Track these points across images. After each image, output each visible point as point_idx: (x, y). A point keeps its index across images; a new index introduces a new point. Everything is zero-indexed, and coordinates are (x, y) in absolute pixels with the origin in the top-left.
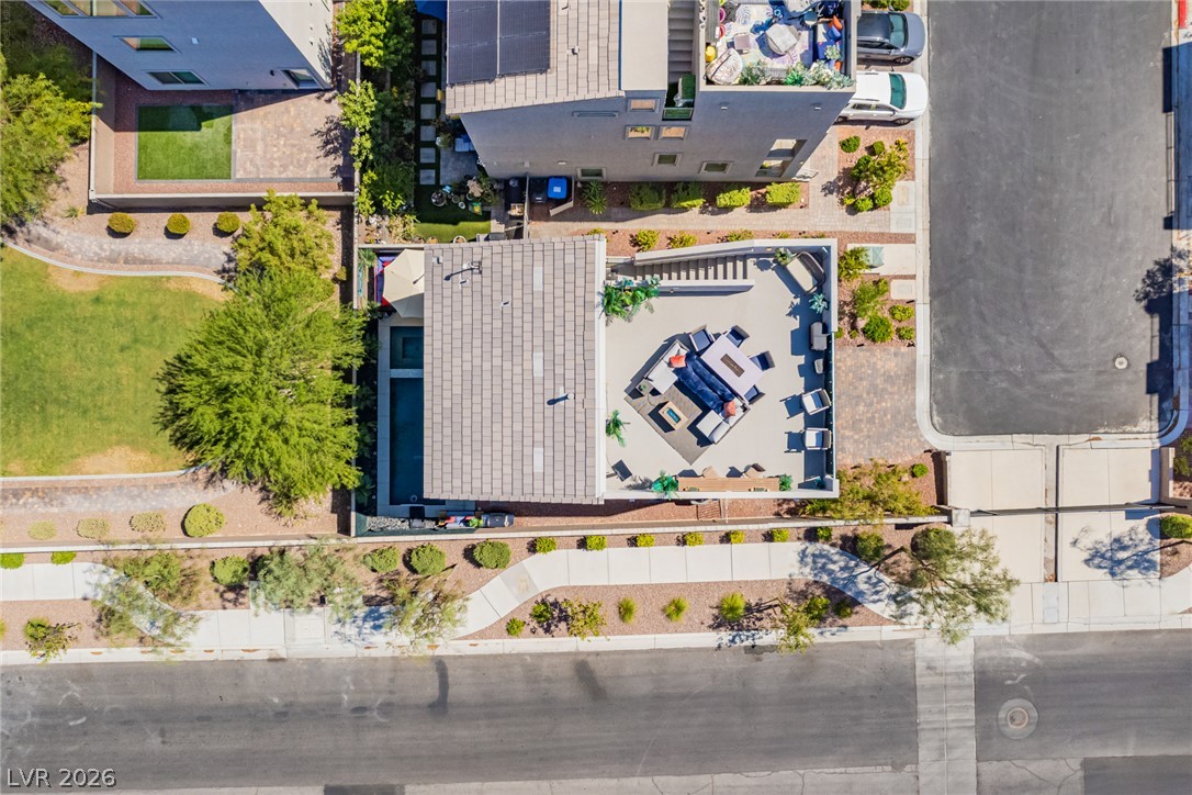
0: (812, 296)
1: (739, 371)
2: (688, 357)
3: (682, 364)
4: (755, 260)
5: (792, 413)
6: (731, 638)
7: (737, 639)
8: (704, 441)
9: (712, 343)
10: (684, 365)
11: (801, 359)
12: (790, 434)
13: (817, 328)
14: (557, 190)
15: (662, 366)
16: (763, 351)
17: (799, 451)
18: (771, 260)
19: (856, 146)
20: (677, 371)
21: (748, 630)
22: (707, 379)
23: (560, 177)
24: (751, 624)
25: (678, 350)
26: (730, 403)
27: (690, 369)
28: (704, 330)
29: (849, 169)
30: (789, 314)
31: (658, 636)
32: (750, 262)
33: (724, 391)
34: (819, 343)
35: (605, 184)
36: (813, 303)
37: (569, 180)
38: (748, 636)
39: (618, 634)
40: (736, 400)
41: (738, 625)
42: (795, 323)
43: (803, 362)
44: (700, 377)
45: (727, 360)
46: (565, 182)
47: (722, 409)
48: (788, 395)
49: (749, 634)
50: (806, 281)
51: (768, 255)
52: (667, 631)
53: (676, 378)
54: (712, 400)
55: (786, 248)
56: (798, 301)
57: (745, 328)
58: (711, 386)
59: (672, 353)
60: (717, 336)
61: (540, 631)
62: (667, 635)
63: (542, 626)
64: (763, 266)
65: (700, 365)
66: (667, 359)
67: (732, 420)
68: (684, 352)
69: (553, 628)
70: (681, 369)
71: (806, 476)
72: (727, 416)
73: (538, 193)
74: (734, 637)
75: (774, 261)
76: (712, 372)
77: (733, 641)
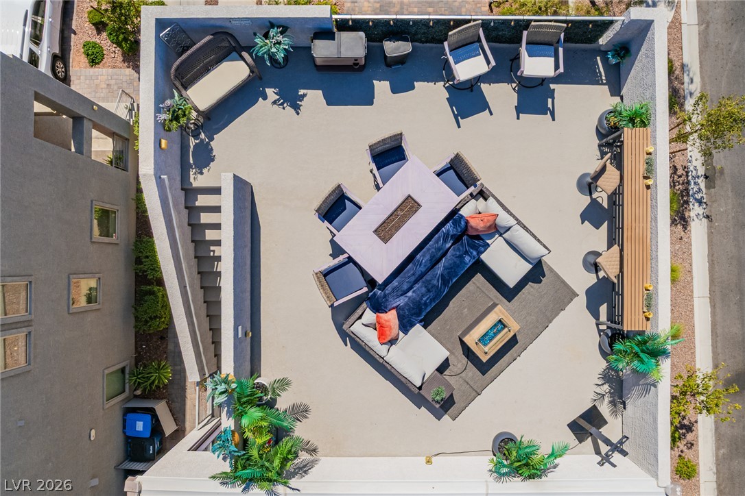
0: (258, 60)
1: (409, 206)
2: (378, 307)
3: (391, 317)
4: (192, 172)
5: (481, 105)
6: (697, 204)
7: (698, 196)
8: (537, 272)
9: (350, 260)
10: (394, 312)
11: (382, 87)
12: (520, 110)
13: (322, 50)
14: (140, 426)
15: (395, 357)
16: (368, 158)
17: (552, 94)
18: (193, 142)
19: (94, 45)
20: (405, 326)
21: (688, 183)
22: (422, 269)
23: (124, 421)
24: (681, 180)
25: (364, 326)
26: (473, 223)
27: (401, 301)
28: (326, 274)
29: (124, 54)
30: (297, 108)
31: (696, 294)
32: (197, 181)
33: (446, 236)
34: (352, 46)
35: (138, 360)
36: (272, 58)
37: (128, 411)
38: (695, 183)
39: (694, 343)
40: (465, 212)
41: (683, 196)
42: (313, 98)
43: (387, 83)
44: (416, 282)
45: (385, 231)
46: (130, 416)
47: (478, 237)
48: (447, 112)
49: (692, 182)
50: (233, 73)
51: (184, 147)
52: (690, 283)
53: (418, 327)
54: (461, 257)
55: (158, 110)
56: (271, 93)
57: (321, 193)
58: (435, 262)
59: (370, 337)
60: (337, 250)
61: (690, 437)
62: (695, 281)
63: (684, 435)
64: (205, 157)
65: (395, 283)
66: (381, 350)
67: (504, 219)
68: (369, 316)
69: (686, 422)
70: (400, 318)
71: (595, 81)
72: (496, 229)
73: (145, 450)
74: (696, 199)
75: (196, 136)
76: (410, 258)
77: (700, 202)
